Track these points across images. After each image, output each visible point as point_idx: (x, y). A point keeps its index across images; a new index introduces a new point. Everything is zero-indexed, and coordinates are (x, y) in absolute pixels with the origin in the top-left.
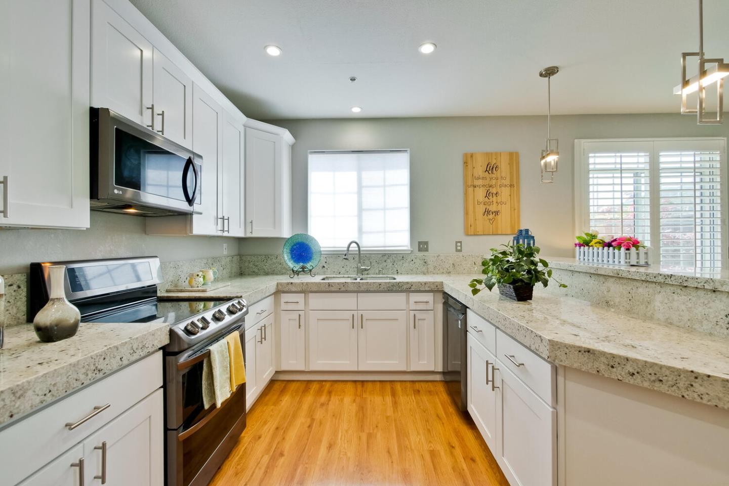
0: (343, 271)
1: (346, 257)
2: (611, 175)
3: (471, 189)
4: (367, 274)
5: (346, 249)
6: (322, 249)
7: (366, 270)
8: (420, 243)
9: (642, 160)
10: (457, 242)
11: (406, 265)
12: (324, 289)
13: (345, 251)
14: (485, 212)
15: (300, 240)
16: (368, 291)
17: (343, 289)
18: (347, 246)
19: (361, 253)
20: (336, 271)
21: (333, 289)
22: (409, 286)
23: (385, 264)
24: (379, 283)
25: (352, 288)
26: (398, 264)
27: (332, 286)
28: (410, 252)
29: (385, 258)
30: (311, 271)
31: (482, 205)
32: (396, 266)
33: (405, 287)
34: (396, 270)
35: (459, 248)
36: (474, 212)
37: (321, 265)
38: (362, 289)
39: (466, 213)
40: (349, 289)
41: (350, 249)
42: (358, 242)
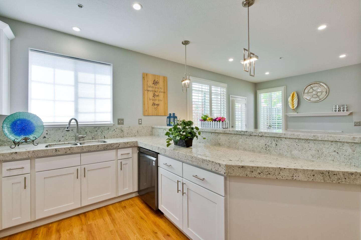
0: (62, 139)
1: (68, 129)
2: (198, 93)
3: (146, 92)
4: (83, 140)
5: (68, 124)
6: (44, 124)
7: (82, 137)
8: (119, 120)
9: (206, 88)
10: (139, 119)
11: (110, 133)
12: (51, 154)
13: (66, 125)
14: (153, 104)
15: (21, 117)
16: (89, 152)
17: (68, 152)
18: (68, 121)
19: (79, 126)
20: (57, 139)
21: (59, 153)
22: (118, 145)
23: (96, 133)
24: (97, 145)
25: (77, 151)
26: (105, 132)
27: (59, 151)
28: (112, 125)
29: (96, 129)
30: (33, 141)
31: (151, 101)
32: (104, 134)
33: (115, 146)
34: (103, 136)
35: (140, 122)
36: (148, 104)
37: (43, 136)
38: (85, 150)
39: (144, 104)
40: (74, 151)
41: (71, 124)
42: (77, 119)
